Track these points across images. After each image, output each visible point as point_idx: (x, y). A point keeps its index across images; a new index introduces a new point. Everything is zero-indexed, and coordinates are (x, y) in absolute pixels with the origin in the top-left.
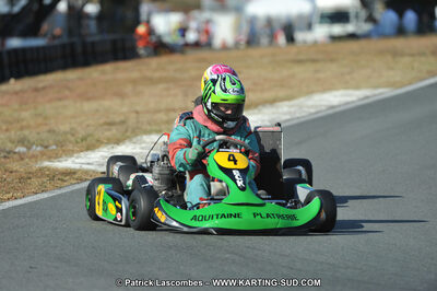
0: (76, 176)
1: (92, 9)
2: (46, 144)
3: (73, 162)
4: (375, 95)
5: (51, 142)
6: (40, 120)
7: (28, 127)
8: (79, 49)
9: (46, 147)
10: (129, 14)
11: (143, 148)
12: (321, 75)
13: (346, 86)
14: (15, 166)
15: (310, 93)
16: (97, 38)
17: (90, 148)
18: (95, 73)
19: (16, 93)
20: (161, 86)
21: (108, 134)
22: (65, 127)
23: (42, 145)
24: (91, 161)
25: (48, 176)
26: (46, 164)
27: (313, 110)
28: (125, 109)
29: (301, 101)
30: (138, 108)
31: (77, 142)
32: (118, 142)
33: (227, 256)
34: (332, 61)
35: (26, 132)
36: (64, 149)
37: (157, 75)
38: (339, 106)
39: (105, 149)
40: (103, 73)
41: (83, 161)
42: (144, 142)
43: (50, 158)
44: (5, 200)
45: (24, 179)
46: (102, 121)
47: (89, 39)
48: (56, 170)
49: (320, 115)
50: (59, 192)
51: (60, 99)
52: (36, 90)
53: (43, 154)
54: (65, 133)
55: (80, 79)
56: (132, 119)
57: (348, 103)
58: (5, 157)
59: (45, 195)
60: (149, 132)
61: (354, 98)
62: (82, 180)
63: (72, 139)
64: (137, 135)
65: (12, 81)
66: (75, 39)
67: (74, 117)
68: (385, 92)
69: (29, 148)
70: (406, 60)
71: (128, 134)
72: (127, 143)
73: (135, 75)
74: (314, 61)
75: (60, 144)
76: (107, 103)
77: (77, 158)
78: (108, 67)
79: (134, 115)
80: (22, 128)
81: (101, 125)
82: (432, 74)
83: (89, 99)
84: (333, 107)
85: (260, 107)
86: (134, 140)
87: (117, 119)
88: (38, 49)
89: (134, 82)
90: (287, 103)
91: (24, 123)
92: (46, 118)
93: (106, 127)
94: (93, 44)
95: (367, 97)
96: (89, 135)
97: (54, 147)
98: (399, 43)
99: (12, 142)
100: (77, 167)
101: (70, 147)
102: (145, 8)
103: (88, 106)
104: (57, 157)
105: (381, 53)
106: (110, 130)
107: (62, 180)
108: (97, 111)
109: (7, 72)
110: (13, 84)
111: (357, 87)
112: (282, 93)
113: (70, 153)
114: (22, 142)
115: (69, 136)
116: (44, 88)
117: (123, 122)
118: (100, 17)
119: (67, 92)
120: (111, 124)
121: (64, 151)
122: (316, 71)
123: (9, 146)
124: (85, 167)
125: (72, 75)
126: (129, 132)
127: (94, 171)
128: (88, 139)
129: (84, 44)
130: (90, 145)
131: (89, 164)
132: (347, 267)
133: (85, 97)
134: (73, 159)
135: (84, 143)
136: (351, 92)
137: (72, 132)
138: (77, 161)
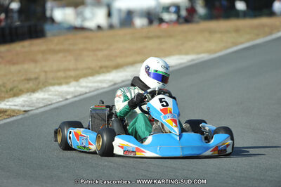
0: (7, 113)
1: (15, 6)
3: (5, 104)
4: (198, 59)
8: (7, 32)
10: (39, 9)
11: (49, 95)
12: (163, 46)
13: (180, 53)
16: (18, 23)
17: (16, 95)
18: (18, 47)
21: (27, 86)
24: (16, 104)
28: (37, 70)
30: (47, 69)
31: (7, 92)
32: (34, 91)
34: (170, 36)
37: (58, 48)
38: (176, 66)
39: (26, 96)
40: (23, 47)
41: (11, 104)
42: (51, 91)
46: (23, 78)
55: (8, 51)
56: (42, 77)
60: (53, 85)
62: (13, 116)
63: (3, 89)
64: (45, 86)
67: (5, 75)
68: (205, 56)
70: (218, 36)
71: (40, 86)
72: (40, 91)
74: (158, 37)
76: (26, 66)
77: (8, 102)
78: (26, 43)
79: (44, 74)
81: (23, 80)
82: (235, 44)
83: (14, 64)
85: (125, 67)
86: (44, 89)
87: (33, 76)
89: (43, 52)
93: (26, 82)
94: (16, 28)
95: (193, 60)
96: (17, 87)
98: (214, 24)
100: (8, 107)
102: (49, 5)
103: (14, 68)
106: (28, 83)
108: (20, 71)
111: (187, 53)
113: (2, 99)
117: (36, 79)
118: (20, 11)
120: (29, 80)
122: (161, 44)
124: (13, 107)
126: (38, 84)
127: (18, 110)
128: (15, 90)
129: (10, 28)
130: (16, 93)
131: (15, 105)
132: (184, 170)
133: (12, 62)
134: (5, 102)
135: (11, 92)
136: (183, 57)
137: (4, 85)
138: (7, 104)
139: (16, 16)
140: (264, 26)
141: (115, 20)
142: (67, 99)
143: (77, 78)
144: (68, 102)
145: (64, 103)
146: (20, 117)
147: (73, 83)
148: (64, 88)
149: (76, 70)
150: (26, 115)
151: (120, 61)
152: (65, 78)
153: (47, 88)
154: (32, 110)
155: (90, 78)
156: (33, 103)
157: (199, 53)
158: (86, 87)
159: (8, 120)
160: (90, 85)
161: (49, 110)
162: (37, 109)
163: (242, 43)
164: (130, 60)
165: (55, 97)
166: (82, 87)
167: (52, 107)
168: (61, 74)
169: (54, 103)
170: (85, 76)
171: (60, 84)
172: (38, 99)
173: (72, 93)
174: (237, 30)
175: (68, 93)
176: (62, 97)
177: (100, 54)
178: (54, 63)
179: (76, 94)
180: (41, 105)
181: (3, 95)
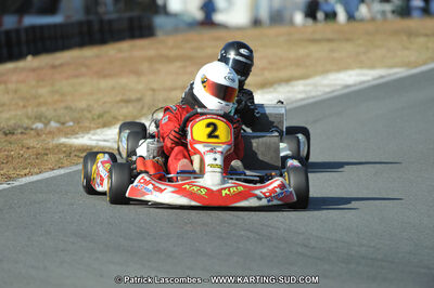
2: (62, 120)
3: (90, 139)
4: (390, 75)
5: (67, 118)
6: (56, 97)
7: (45, 103)
8: (96, 27)
9: (63, 124)
12: (336, 55)
13: (362, 65)
14: (32, 142)
15: (326, 72)
16: (114, 16)
17: (106, 125)
18: (112, 51)
19: (34, 70)
20: (178, 64)
21: (125, 111)
22: (83, 104)
23: (59, 122)
24: (106, 138)
25: (64, 152)
26: (63, 140)
27: (328, 90)
28: (140, 87)
29: (317, 80)
30: (155, 86)
31: (93, 119)
32: (134, 119)
33: (242, 233)
34: (348, 40)
35: (43, 109)
37: (173, 53)
38: (355, 85)
40: (120, 51)
41: (99, 138)
43: (66, 135)
44: (22, 176)
45: (41, 155)
46: (118, 98)
47: (107, 17)
48: (71, 146)
49: (335, 94)
51: (77, 76)
52: (54, 67)
53: (59, 130)
54: (82, 110)
55: (97, 56)
56: (148, 98)
57: (364, 82)
58: (22, 133)
59: (62, 171)
61: (369, 78)
63: (89, 115)
65: (29, 58)
66: (92, 17)
67: (91, 94)
68: (400, 72)
69: (46, 124)
70: (422, 40)
71: (145, 111)
73: (151, 52)
74: (330, 40)
75: (77, 121)
76: (123, 81)
77: (94, 135)
78: (125, 45)
79: (151, 93)
80: (39, 105)
81: (118, 102)
83: (105, 77)
84: (348, 86)
85: (276, 86)
87: (133, 97)
88: (55, 26)
89: (150, 60)
90: (301, 82)
91: (41, 100)
92: (63, 95)
93: (122, 104)
94: (110, 22)
95: (382, 77)
96: (109, 112)
97: (71, 124)
99: (29, 118)
100: (94, 143)
103: (104, 84)
104: (73, 133)
105: (396, 33)
106: (127, 107)
107: (79, 156)
108: (113, 88)
109: (24, 48)
110: (30, 61)
111: (372, 67)
112: (297, 72)
113: (87, 130)
114: (39, 118)
115: (85, 113)
116: (61, 65)
117: (139, 100)
119: (84, 70)
120: (127, 101)
121: (80, 128)
122: (332, 51)
123: (26, 122)
124: (102, 144)
125: (89, 53)
126: (141, 108)
128: (105, 116)
129: (101, 22)
130: (106, 121)
131: (105, 141)
133: (102, 74)
134: (90, 135)
135: (100, 120)
136: (365, 71)
137: (89, 109)
138: (93, 137)
141: (264, 14)
151: (268, 75)
164: (283, 74)
178: (167, 77)
181: (87, 124)
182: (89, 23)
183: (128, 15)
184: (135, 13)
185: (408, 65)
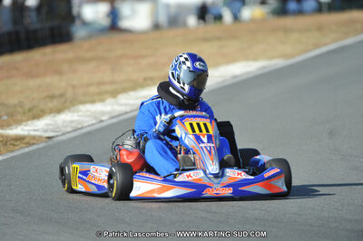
3: (22, 130)
4: (270, 66)
5: (3, 113)
8: (23, 36)
11: (79, 116)
12: (225, 51)
13: (247, 58)
15: (217, 65)
17: (37, 117)
20: (93, 64)
21: (50, 105)
22: (14, 101)
24: (37, 128)
25: (2, 141)
27: (220, 80)
28: (63, 84)
30: (75, 83)
31: (24, 113)
32: (59, 111)
34: (234, 37)
36: (13, 119)
37: (89, 55)
38: (241, 75)
39: (49, 118)
40: (44, 54)
41: (30, 128)
42: (81, 111)
43: (2, 126)
46: (45, 94)
48: (7, 137)
49: (226, 84)
50: (11, 155)
51: (9, 77)
54: (15, 106)
55: (25, 60)
56: (69, 94)
57: (248, 73)
60: (83, 103)
62: (33, 144)
63: (21, 110)
64: (74, 105)
66: (19, 27)
67: (22, 92)
68: (279, 63)
70: (295, 35)
71: (67, 104)
72: (66, 112)
73: (70, 55)
74: (219, 39)
75: (11, 115)
76: (48, 80)
77: (26, 125)
78: (48, 50)
79: (71, 89)
81: (47, 97)
82: (317, 46)
83: (33, 77)
84: (235, 77)
86: (72, 109)
87: (57, 92)
89: (70, 61)
93: (48, 100)
94: (35, 31)
95: (264, 68)
96: (37, 106)
97: (5, 118)
98: (288, 21)
100: (25, 133)
101: (19, 117)
103: (32, 83)
104: (8, 125)
105: (274, 30)
106: (52, 102)
107: (14, 145)
108: (40, 86)
111: (255, 59)
113: (19, 122)
115: (18, 108)
117: (62, 95)
120: (52, 97)
121: (14, 121)
122: (221, 47)
124: (33, 133)
125: (18, 58)
126: (64, 102)
127: (40, 137)
128: (35, 110)
129: (27, 32)
130: (36, 114)
131: (35, 130)
132: (256, 209)
133: (30, 75)
134: (22, 127)
135: (31, 114)
136: (251, 63)
137: (21, 105)
138: (26, 128)
139: (33, 15)
140: (353, 22)
141: (163, 19)
142: (102, 121)
143: (114, 94)
144: (103, 124)
145: (98, 126)
146: (42, 145)
147: (110, 101)
148: (98, 107)
149: (112, 83)
150: (50, 142)
152: (100, 94)
153: (76, 107)
154: (57, 136)
155: (132, 93)
156: (59, 127)
157: (270, 58)
158: (126, 105)
159: (27, 150)
160: (131, 102)
161: (79, 136)
162: (64, 134)
163: (326, 44)
165: (87, 119)
166: (120, 105)
167: (83, 131)
168: (93, 89)
169: (86, 127)
170: (125, 90)
171: (93, 102)
172: (64, 122)
173: (109, 113)
174: (320, 28)
175: (103, 113)
176: (96, 118)
177: (144, 62)
178: (85, 75)
179: (114, 114)
180: (69, 129)
182: (17, 33)
183: (48, 24)
184: (55, 23)
185: (285, 56)
